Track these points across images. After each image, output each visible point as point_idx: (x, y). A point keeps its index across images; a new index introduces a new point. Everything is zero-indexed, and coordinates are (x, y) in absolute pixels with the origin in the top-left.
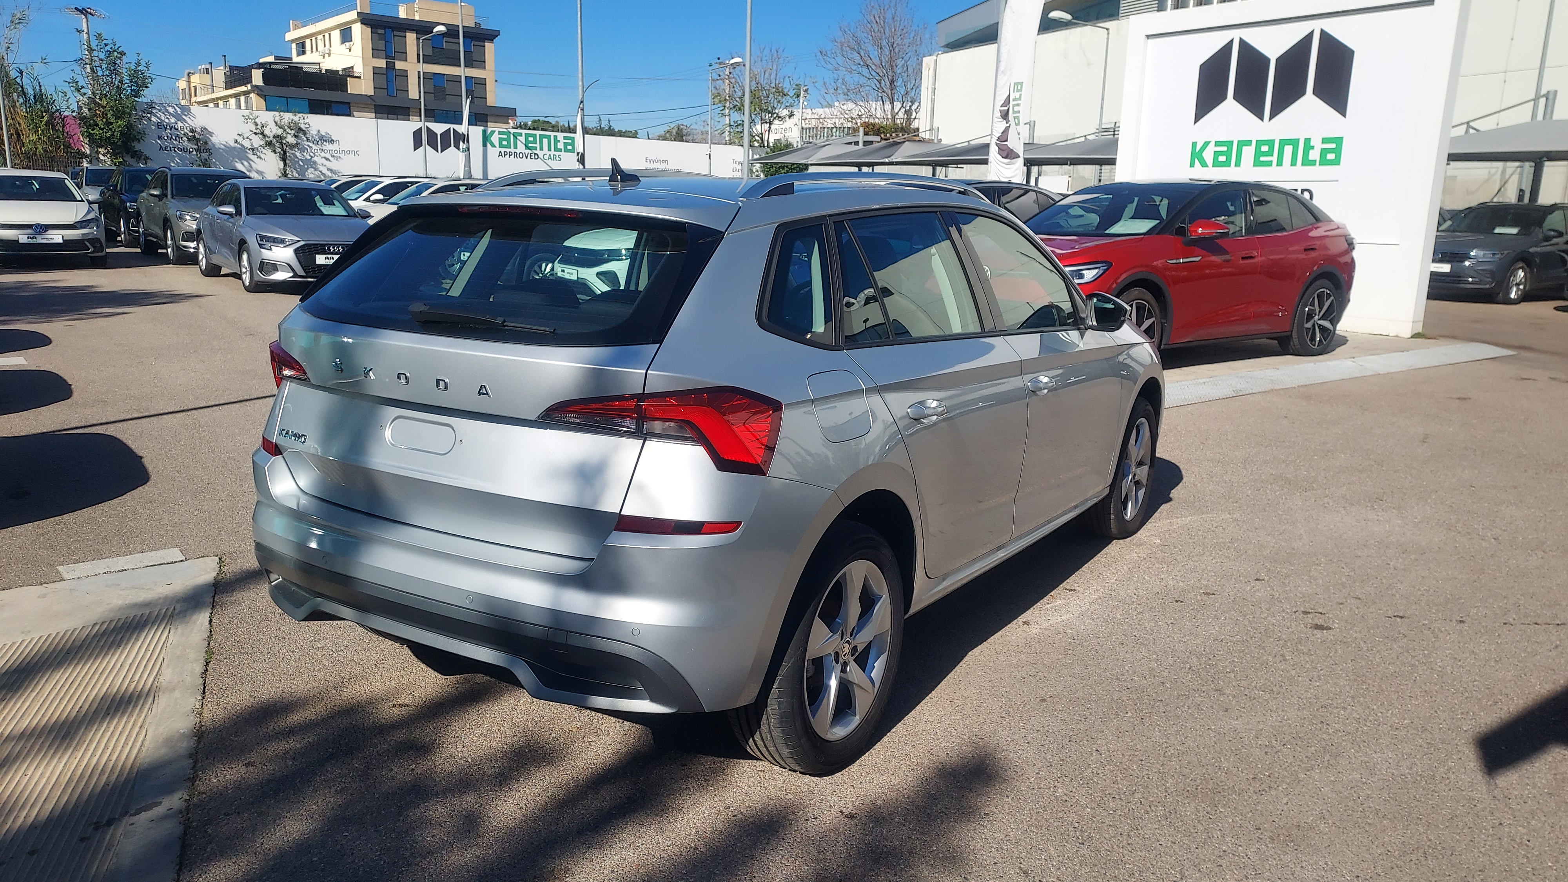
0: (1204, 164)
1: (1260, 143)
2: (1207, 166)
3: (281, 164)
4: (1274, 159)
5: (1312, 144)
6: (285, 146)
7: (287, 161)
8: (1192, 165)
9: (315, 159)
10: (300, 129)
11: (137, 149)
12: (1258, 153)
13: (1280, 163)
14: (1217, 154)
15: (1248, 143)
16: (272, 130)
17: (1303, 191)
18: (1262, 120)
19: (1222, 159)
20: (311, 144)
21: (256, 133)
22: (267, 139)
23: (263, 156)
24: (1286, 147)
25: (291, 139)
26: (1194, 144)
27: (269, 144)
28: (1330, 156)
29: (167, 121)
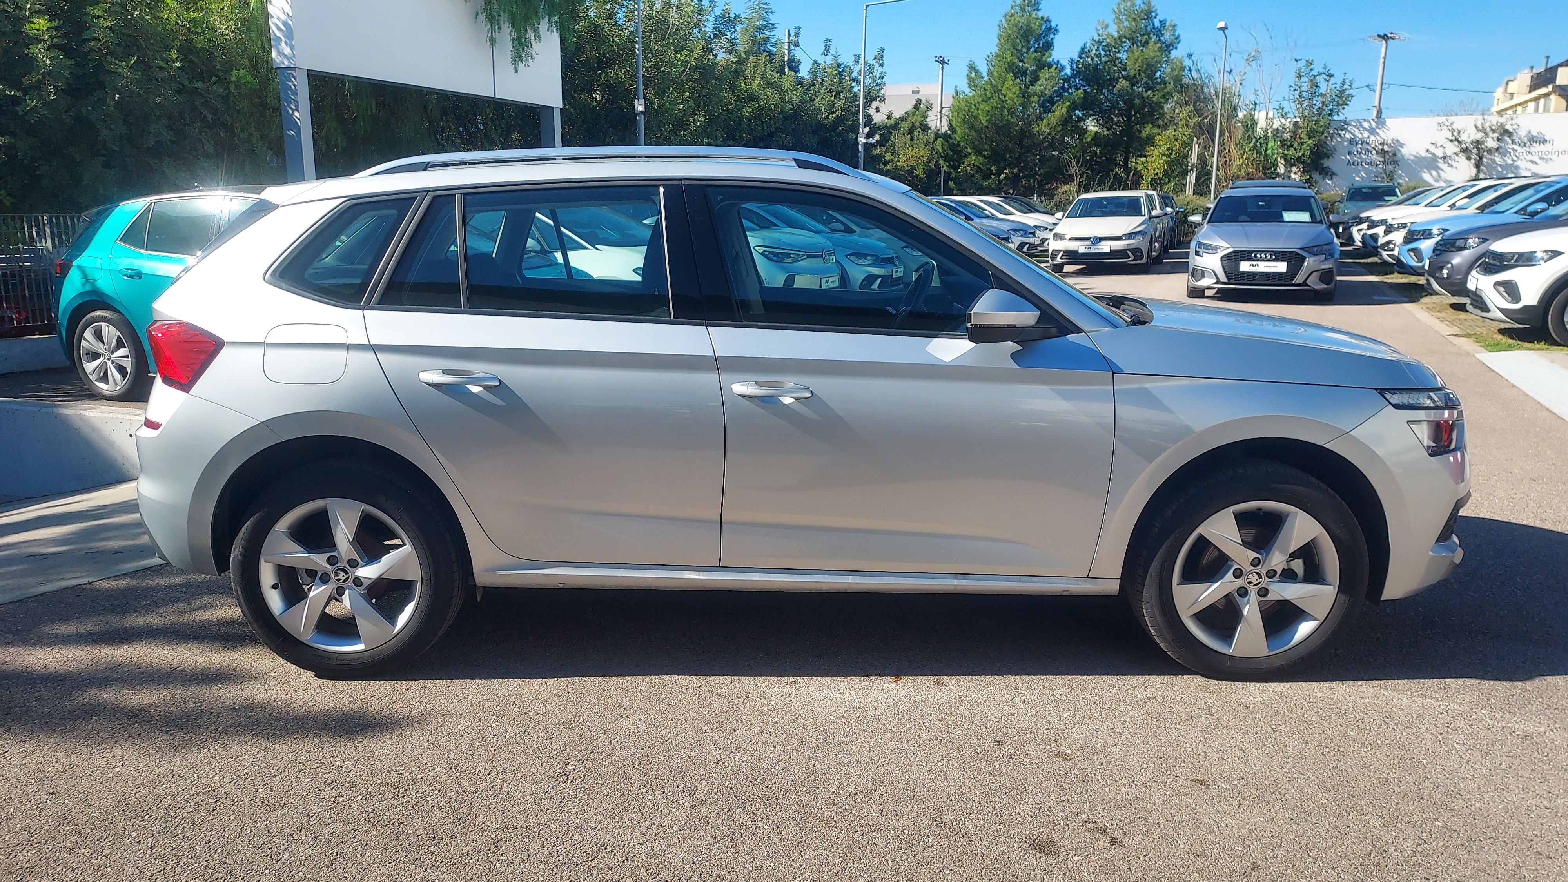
3: (1474, 171)
6: (1481, 151)
7: (1482, 168)
9: (1518, 163)
10: (1506, 132)
11: (1325, 165)
16: (1470, 135)
20: (1516, 147)
21: (1451, 141)
22: (1464, 146)
23: (1454, 164)
25: (1491, 143)
27: (1465, 151)
29: (1360, 136)
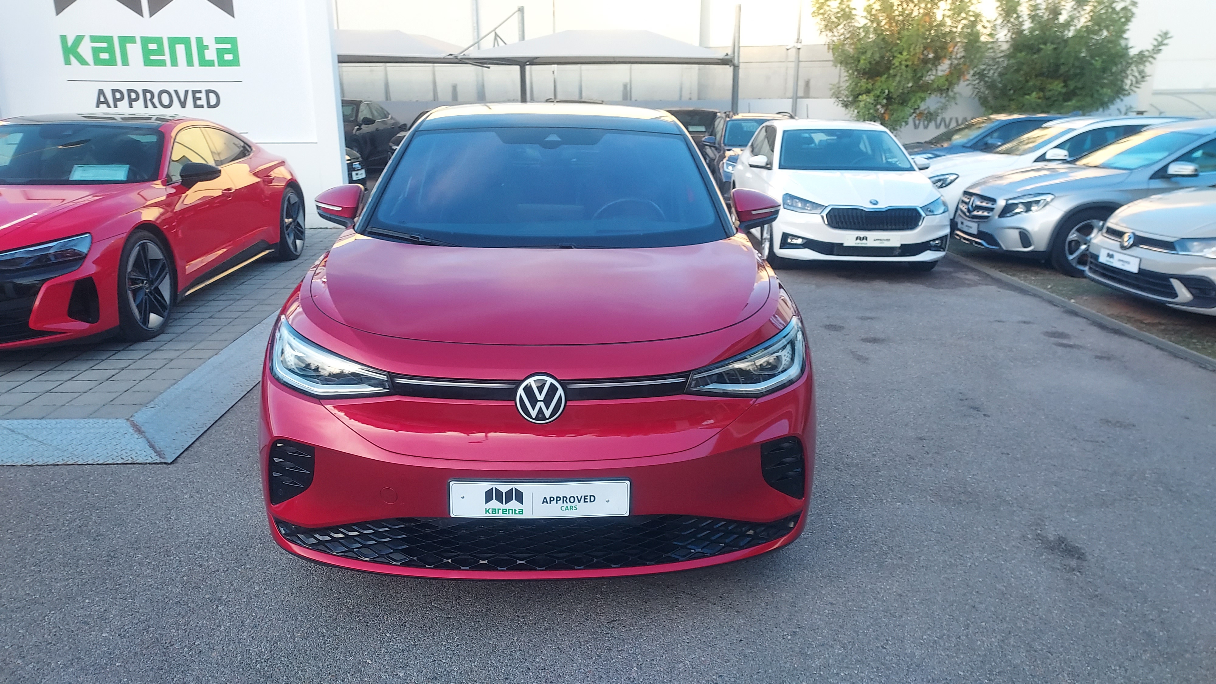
0: (83, 62)
1: (145, 41)
2: (89, 65)
4: (167, 57)
5: (205, 44)
8: (68, 62)
12: (146, 53)
13: (174, 63)
14: (96, 51)
15: (132, 40)
17: (208, 92)
18: (142, 16)
19: (104, 56)
24: (177, 46)
26: (63, 38)
28: (228, 57)
